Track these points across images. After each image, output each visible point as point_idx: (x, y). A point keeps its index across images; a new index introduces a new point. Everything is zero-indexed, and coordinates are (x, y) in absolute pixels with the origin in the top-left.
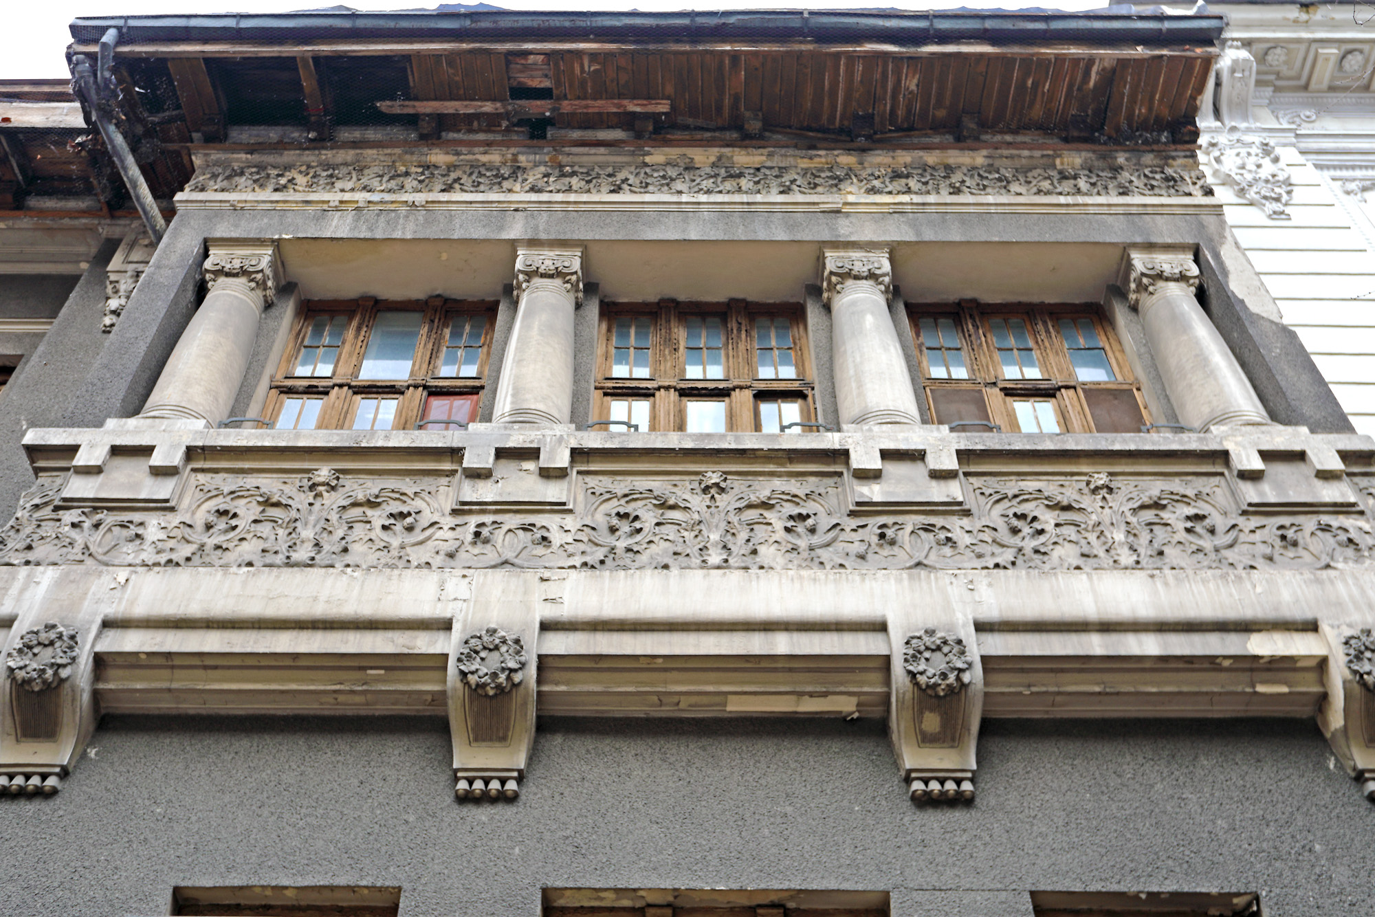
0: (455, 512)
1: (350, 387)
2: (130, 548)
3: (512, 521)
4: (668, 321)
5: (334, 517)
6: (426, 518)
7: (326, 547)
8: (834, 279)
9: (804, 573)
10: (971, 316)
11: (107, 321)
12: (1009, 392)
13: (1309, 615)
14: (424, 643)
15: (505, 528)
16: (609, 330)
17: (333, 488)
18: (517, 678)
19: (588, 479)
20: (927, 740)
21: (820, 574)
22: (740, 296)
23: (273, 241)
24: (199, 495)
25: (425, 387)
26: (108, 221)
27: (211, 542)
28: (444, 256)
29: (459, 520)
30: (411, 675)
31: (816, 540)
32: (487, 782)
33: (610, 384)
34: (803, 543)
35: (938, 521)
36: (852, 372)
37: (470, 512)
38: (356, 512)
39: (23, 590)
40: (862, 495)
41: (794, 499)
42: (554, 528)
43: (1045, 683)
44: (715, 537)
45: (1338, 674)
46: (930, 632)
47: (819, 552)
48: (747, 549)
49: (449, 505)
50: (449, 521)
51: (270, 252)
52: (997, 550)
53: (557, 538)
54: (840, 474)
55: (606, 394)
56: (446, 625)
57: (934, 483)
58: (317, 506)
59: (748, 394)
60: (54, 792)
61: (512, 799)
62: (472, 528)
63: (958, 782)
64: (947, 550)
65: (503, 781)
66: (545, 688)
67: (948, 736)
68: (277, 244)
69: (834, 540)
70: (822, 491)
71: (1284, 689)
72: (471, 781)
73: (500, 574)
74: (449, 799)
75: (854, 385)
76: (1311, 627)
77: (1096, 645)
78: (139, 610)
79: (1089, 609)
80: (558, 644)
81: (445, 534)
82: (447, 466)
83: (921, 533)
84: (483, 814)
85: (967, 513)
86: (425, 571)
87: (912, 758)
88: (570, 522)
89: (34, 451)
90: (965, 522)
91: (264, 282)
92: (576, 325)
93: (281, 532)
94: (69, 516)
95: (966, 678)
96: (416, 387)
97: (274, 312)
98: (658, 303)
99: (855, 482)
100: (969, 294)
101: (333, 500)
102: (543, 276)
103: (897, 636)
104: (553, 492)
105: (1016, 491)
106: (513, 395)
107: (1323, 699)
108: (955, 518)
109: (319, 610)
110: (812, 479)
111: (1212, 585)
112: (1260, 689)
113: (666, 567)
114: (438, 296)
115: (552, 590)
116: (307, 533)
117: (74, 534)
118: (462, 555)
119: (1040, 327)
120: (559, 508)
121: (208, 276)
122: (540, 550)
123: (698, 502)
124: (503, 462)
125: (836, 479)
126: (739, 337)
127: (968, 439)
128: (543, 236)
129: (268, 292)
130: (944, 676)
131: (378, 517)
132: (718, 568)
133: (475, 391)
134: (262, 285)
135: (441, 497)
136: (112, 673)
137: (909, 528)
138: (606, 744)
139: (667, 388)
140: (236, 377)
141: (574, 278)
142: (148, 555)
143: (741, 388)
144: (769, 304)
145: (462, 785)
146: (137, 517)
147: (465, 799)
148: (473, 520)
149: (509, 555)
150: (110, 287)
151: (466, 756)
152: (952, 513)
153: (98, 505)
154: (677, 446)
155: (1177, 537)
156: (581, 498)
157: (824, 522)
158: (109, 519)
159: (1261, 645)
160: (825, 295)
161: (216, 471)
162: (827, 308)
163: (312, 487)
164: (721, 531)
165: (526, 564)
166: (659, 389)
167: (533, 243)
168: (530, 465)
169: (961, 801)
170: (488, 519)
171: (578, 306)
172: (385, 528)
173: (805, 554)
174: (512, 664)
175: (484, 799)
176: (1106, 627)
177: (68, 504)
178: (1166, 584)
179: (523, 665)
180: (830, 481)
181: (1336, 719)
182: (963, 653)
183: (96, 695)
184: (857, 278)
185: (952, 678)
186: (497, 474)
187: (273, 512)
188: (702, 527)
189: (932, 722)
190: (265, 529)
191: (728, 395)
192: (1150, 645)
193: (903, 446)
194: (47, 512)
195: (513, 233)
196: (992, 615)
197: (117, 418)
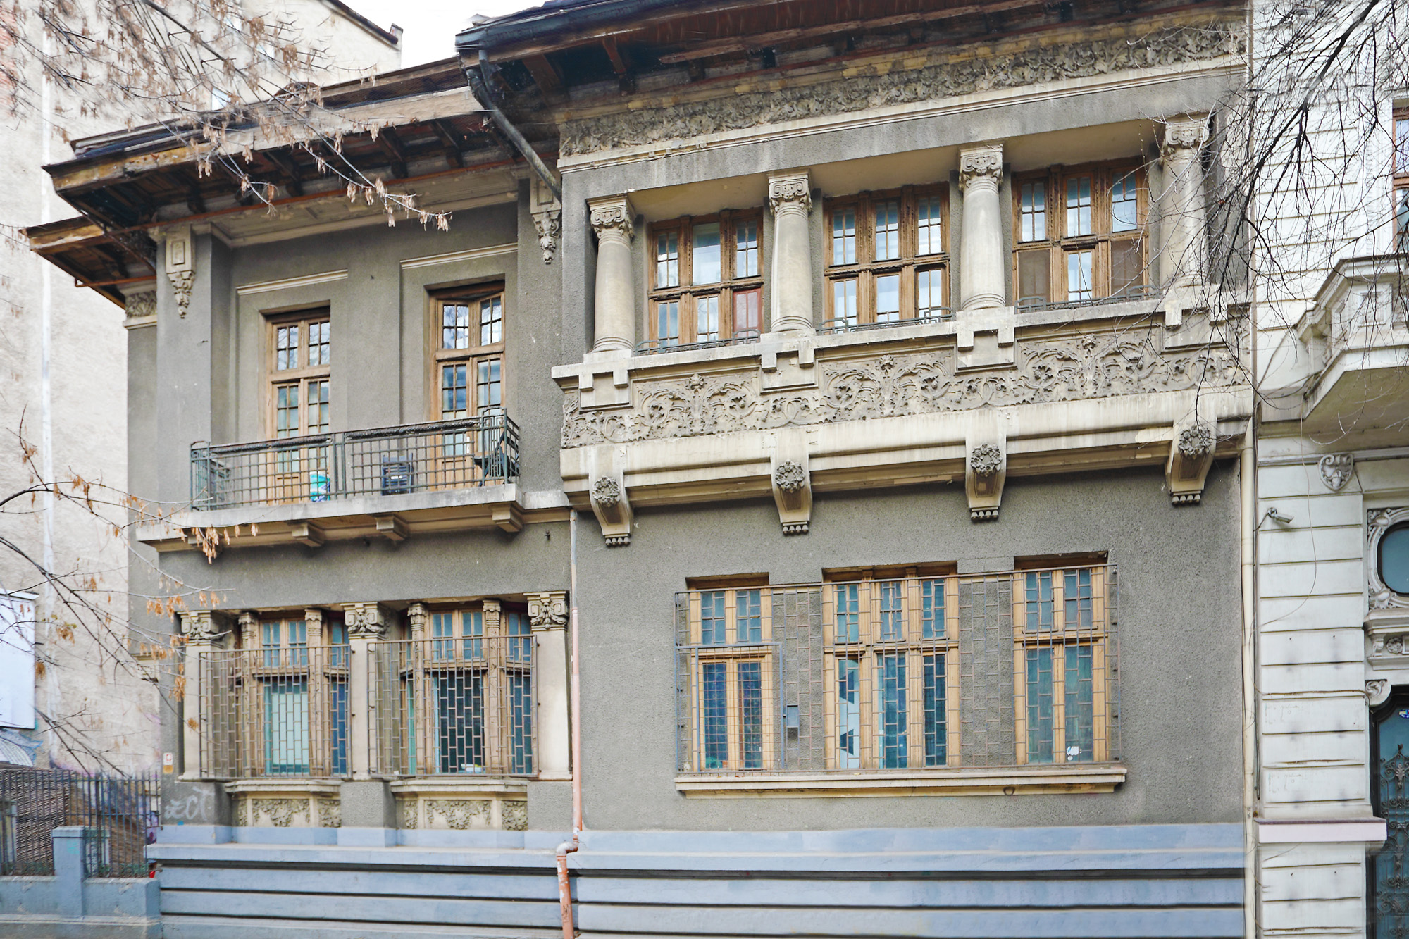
0: (762, 394)
1: (691, 293)
2: (620, 431)
3: (790, 396)
4: (865, 213)
5: (706, 404)
6: (750, 399)
7: (707, 422)
8: (965, 176)
9: (930, 416)
10: (1056, 183)
11: (547, 255)
12: (1066, 248)
13: (1170, 419)
14: (760, 470)
15: (787, 401)
16: (830, 223)
17: (702, 386)
18: (802, 484)
19: (824, 365)
20: (980, 494)
21: (937, 415)
22: (909, 183)
23: (624, 195)
24: (641, 397)
25: (731, 287)
26: (515, 167)
27: (655, 425)
28: (726, 187)
29: (765, 399)
30: (757, 483)
31: (937, 393)
32: (795, 526)
33: (833, 271)
34: (930, 396)
35: (999, 375)
36: (968, 262)
37: (769, 393)
38: (716, 399)
39: (585, 461)
40: (962, 363)
41: (927, 367)
42: (810, 399)
43: (1038, 463)
44: (887, 398)
45: (1174, 449)
46: (985, 446)
47: (938, 400)
48: (902, 403)
49: (759, 391)
50: (760, 400)
51: (624, 204)
52: (1026, 390)
53: (812, 405)
54: (952, 348)
55: (831, 279)
56: (768, 460)
57: (1000, 350)
58: (697, 398)
59: (911, 269)
60: (628, 544)
61: (806, 533)
62: (772, 404)
63: (992, 511)
64: (1001, 394)
65: (802, 526)
66: (815, 484)
67: (989, 492)
68: (627, 197)
69: (946, 392)
70: (942, 360)
71: (1150, 456)
72: (789, 527)
73: (787, 430)
74: (781, 535)
75: (968, 273)
76: (1170, 425)
77: (1062, 444)
78: (637, 467)
79: (1063, 426)
80: (819, 465)
81: (759, 408)
82: (754, 365)
83: (990, 384)
84: (795, 540)
85: (1015, 368)
86: (753, 431)
87: (973, 502)
88: (818, 394)
89: (559, 381)
90: (1012, 374)
91: (627, 227)
92: (810, 229)
93: (685, 415)
94: (589, 416)
95: (998, 468)
96: (726, 288)
97: (637, 242)
98: (858, 195)
99: (959, 354)
100: (1057, 161)
101: (704, 393)
102: (787, 201)
103: (969, 448)
104: (807, 377)
105: (1043, 351)
106: (781, 306)
107: (1168, 458)
108: (1008, 372)
109: (712, 459)
110: (938, 352)
111: (1127, 405)
112: (1138, 457)
113: (864, 418)
114: (726, 210)
115: (812, 437)
116: (697, 415)
117: (593, 426)
118: (769, 420)
119: (1098, 186)
120: (811, 386)
121: (596, 229)
122: (805, 413)
123: (879, 375)
124: (781, 360)
125: (951, 351)
126: (908, 220)
127: (1022, 318)
128: (783, 166)
129: (631, 232)
130: (988, 468)
131: (727, 401)
132: (889, 416)
133: (758, 286)
134: (626, 229)
135: (754, 385)
136: (633, 494)
137: (984, 381)
139: (865, 271)
140: (631, 303)
141: (805, 198)
142: (629, 436)
143: (907, 265)
144: (928, 186)
145: (785, 529)
146: (618, 413)
147: (788, 534)
148: (772, 398)
149: (791, 418)
150: (537, 227)
151: (787, 517)
152: (1007, 369)
153: (599, 409)
154: (867, 342)
155: (1121, 374)
156: (821, 378)
157: (942, 381)
158: (607, 416)
159: (1142, 437)
160: (960, 186)
161: (645, 381)
162: (961, 194)
163: (692, 387)
164: (890, 393)
165: (799, 422)
166: (860, 271)
167: (777, 172)
168: (794, 361)
169: (993, 520)
170: (778, 396)
171: (810, 213)
172: (731, 408)
173: (931, 403)
174: (799, 479)
175: (795, 534)
176: (1070, 434)
177: (585, 411)
178: (1105, 406)
179: (804, 478)
180: (946, 353)
181: (1169, 470)
182: (998, 455)
183: (631, 503)
184: (979, 175)
185: (992, 468)
186: (779, 370)
187: (678, 403)
188: (881, 391)
189: (982, 487)
190: (676, 414)
191: (901, 270)
192: (1088, 442)
193: (986, 329)
194: (577, 415)
195: (765, 166)
196: (1015, 431)
197: (588, 352)
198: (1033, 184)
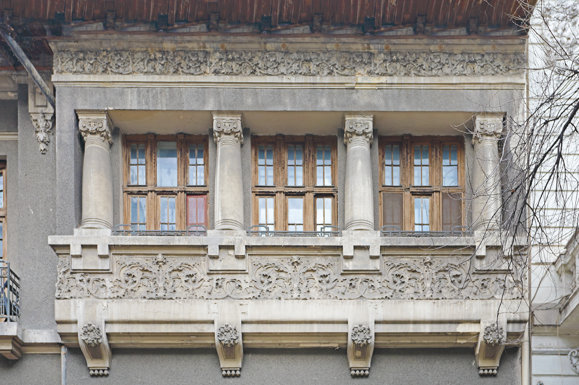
0: (208, 274)
1: (155, 192)
2: (102, 290)
3: (228, 278)
4: (280, 149)
5: (168, 277)
6: (199, 276)
7: (168, 290)
8: (348, 135)
9: (324, 301)
10: (407, 147)
11: (42, 146)
12: (413, 194)
13: (478, 318)
14: (207, 329)
15: (226, 281)
16: (256, 154)
17: (165, 263)
18: (236, 342)
19: (253, 257)
20: (357, 358)
21: (329, 301)
22: (310, 133)
23: (105, 111)
24: (119, 266)
25: (185, 192)
27: (130, 288)
28: (181, 117)
29: (210, 277)
30: (204, 338)
31: (329, 286)
32: (231, 371)
33: (258, 190)
34: (324, 288)
35: (370, 277)
36: (350, 196)
37: (213, 274)
38: (174, 274)
39: (75, 310)
40: (346, 267)
41: (323, 267)
42: (242, 281)
43: (394, 340)
44: (295, 286)
45: (481, 338)
46: (360, 326)
47: (330, 291)
48: (306, 291)
49: (206, 271)
50: (207, 278)
51: (105, 118)
52: (388, 290)
53: (244, 285)
54: (339, 255)
55: (256, 195)
56: (213, 322)
57: (371, 261)
58: (161, 272)
59: (312, 195)
60: (107, 375)
61: (239, 376)
62: (215, 282)
63: (365, 371)
64: (371, 290)
65: (236, 371)
66: (245, 342)
67: (363, 357)
68: (107, 112)
69: (335, 286)
70: (333, 263)
71: (465, 341)
72: (226, 371)
73: (226, 302)
74: (221, 376)
75: (350, 203)
76: (478, 322)
77: (411, 328)
78: (115, 318)
79: (411, 317)
80: (248, 329)
81: (206, 283)
82: (202, 252)
83: (364, 283)
84: (231, 380)
85: (380, 274)
86: (202, 300)
87: (353, 364)
88: (248, 278)
89: (53, 246)
90: (379, 278)
91: (107, 135)
92: (242, 157)
93: (152, 283)
94: (78, 276)
95: (369, 341)
96: (181, 192)
97: (114, 147)
98: (276, 136)
99: (344, 260)
100: (407, 132)
101: (166, 268)
102: (226, 134)
103: (350, 326)
104: (240, 265)
105: (398, 264)
106: (222, 211)
107: (476, 344)
108: (376, 276)
109: (172, 318)
110: (330, 257)
111: (452, 306)
112: (458, 341)
113: (280, 298)
114: (181, 133)
115: (244, 309)
116: (161, 284)
117: (81, 284)
118: (213, 293)
119: (434, 153)
120: (243, 272)
121: (83, 134)
122: (238, 291)
123: (290, 269)
124: (222, 250)
125: (338, 257)
126: (309, 160)
127: (386, 240)
128: (223, 109)
129: (110, 139)
130: (363, 341)
131: (182, 275)
132: (297, 299)
133: (205, 193)
134: (107, 137)
135: (203, 266)
136: (112, 338)
137: (360, 281)
138: (265, 357)
139: (280, 192)
140: (111, 194)
141: (239, 134)
142: (109, 294)
143: (309, 192)
144: (323, 137)
145: (224, 373)
146: (101, 276)
147: (225, 376)
148: (215, 277)
149: (229, 293)
150: (34, 123)
151: (225, 364)
152: (375, 274)
153: (86, 272)
154: (282, 244)
155: (448, 285)
156: (250, 267)
157: (332, 278)
158: (92, 277)
159: (461, 329)
160: (345, 140)
161: (121, 254)
162: (346, 146)
163: (157, 263)
164: (298, 283)
165: (235, 297)
166: (277, 192)
167: (219, 112)
168: (231, 252)
169: (365, 376)
170: (220, 277)
171: (242, 145)
172: (186, 281)
173: (325, 292)
174: (234, 338)
175: (231, 376)
176: (415, 322)
177: (74, 272)
178: (438, 306)
179: (238, 338)
180: (336, 258)
181: (477, 352)
182: (369, 333)
183: (110, 345)
184: (358, 135)
185: (365, 341)
186: (221, 257)
187: (147, 274)
188: (292, 281)
189: (359, 353)
190: (145, 281)
191: (304, 195)
192: (427, 329)
193: (362, 244)
194: (68, 275)
195: (210, 106)
196: (380, 318)
197: (77, 227)
198: (392, 146)
